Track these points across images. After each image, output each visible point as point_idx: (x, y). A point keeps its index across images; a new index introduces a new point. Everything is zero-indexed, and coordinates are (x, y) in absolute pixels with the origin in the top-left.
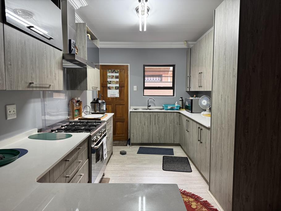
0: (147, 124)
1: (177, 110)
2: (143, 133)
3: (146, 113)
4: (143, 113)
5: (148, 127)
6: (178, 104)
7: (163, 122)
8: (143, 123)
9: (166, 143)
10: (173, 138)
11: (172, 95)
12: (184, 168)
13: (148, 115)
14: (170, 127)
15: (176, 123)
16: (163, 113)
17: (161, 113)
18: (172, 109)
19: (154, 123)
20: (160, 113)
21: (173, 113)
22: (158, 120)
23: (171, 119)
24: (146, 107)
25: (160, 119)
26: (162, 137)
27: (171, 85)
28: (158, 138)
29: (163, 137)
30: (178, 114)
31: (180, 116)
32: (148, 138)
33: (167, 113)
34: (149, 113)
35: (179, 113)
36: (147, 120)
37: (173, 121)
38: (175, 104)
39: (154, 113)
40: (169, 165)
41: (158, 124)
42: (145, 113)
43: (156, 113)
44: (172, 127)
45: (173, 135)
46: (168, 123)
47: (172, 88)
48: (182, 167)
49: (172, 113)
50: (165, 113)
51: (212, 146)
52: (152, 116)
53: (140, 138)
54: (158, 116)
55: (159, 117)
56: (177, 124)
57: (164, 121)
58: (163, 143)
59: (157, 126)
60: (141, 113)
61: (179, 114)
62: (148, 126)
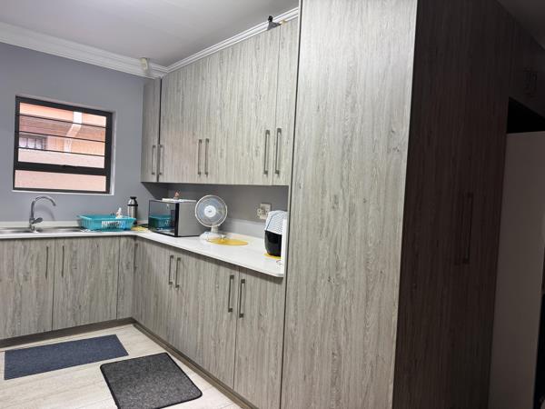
0: (33, 276)
1: (126, 229)
2: (21, 306)
3: (34, 242)
4: (20, 243)
5: (38, 286)
6: (124, 213)
7: (88, 265)
8: (21, 275)
9: (96, 322)
10: (114, 306)
11: (104, 190)
12: (178, 389)
13: (38, 249)
14: (106, 277)
15: (124, 264)
16: (88, 240)
17: (83, 240)
18: (113, 227)
19: (58, 270)
20: (79, 240)
21: (117, 240)
22: (72, 259)
23: (112, 256)
24: (26, 224)
25: (80, 256)
26: (82, 308)
27: (100, 164)
28: (69, 314)
29: (88, 307)
30: (129, 239)
31: (136, 245)
32: (36, 319)
33: (101, 240)
34: (45, 242)
35: (135, 237)
36: (34, 265)
37: (116, 259)
38: (114, 215)
39: (61, 241)
40: (131, 393)
41: (72, 273)
42: (27, 243)
43: (66, 241)
44: (114, 276)
45: (114, 297)
46: (102, 267)
47: (105, 172)
48: (171, 389)
49: (114, 239)
50: (95, 240)
51: (291, 325)
52: (52, 251)
53: (9, 321)
54: (74, 249)
55: (76, 252)
56: (128, 268)
57: (92, 263)
58: (87, 323)
59: (69, 279)
60: (12, 243)
61: (133, 242)
62: (37, 281)
